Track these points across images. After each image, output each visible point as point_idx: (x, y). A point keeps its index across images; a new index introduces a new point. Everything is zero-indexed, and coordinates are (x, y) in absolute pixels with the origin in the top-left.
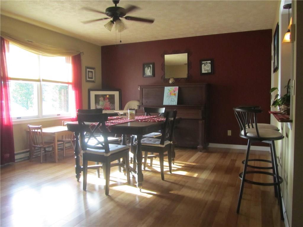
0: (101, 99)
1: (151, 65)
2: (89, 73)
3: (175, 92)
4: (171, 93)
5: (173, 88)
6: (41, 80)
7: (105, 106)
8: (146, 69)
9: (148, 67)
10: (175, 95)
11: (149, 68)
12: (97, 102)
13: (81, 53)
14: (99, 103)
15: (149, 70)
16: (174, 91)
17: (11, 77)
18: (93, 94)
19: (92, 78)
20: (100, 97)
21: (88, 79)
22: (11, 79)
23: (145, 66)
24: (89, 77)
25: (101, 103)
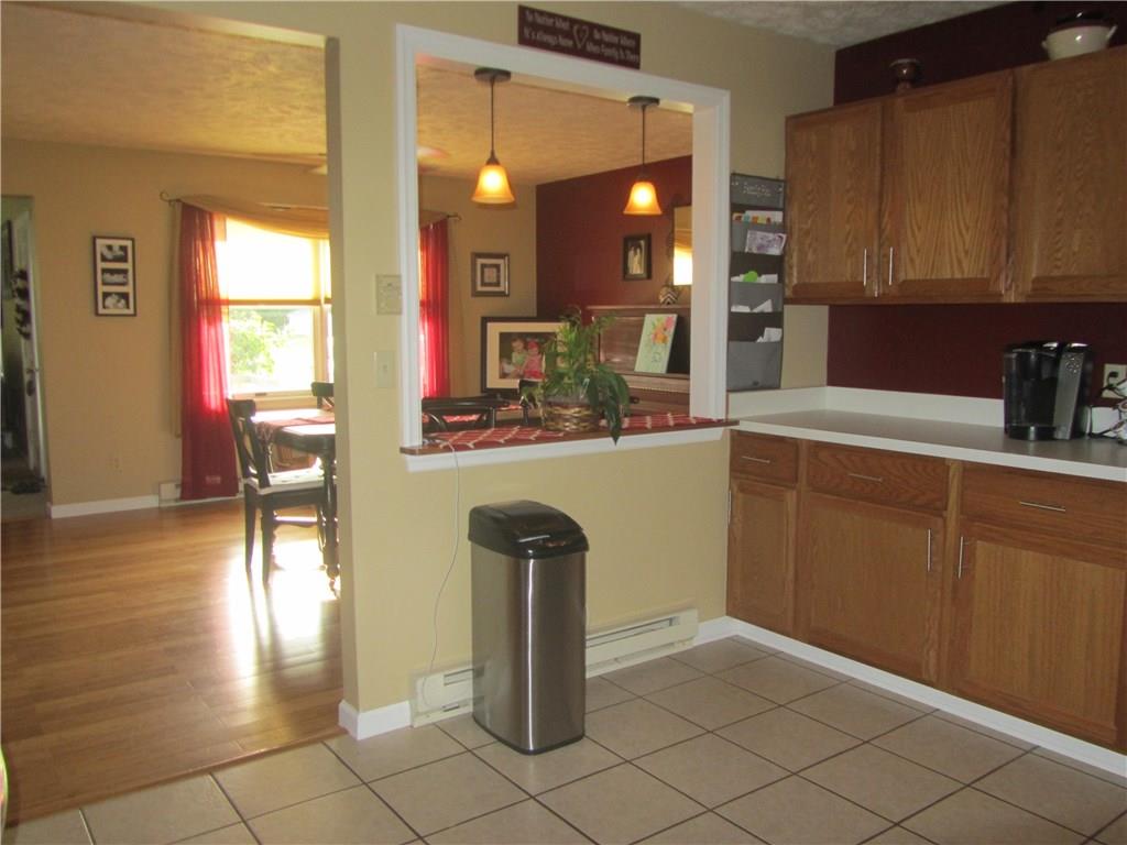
0: (518, 345)
1: (642, 243)
2: (486, 270)
3: (666, 333)
4: (656, 335)
5: (663, 317)
6: (323, 301)
7: (527, 367)
8: (631, 253)
9: (635, 251)
10: (664, 340)
11: (638, 251)
12: (505, 354)
13: (449, 216)
14: (509, 358)
15: (637, 259)
16: (665, 329)
17: (231, 298)
18: (494, 329)
19: (498, 284)
20: (515, 340)
21: (480, 288)
22: (228, 302)
23: (630, 244)
24: (487, 280)
25: (516, 357)
